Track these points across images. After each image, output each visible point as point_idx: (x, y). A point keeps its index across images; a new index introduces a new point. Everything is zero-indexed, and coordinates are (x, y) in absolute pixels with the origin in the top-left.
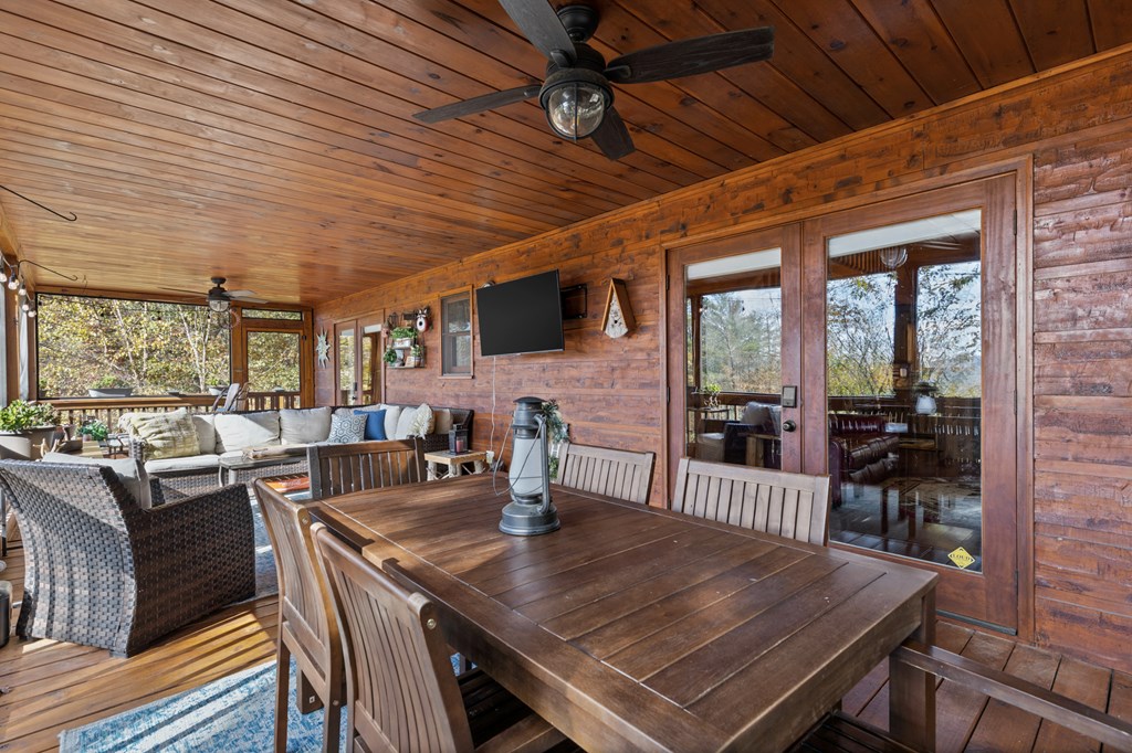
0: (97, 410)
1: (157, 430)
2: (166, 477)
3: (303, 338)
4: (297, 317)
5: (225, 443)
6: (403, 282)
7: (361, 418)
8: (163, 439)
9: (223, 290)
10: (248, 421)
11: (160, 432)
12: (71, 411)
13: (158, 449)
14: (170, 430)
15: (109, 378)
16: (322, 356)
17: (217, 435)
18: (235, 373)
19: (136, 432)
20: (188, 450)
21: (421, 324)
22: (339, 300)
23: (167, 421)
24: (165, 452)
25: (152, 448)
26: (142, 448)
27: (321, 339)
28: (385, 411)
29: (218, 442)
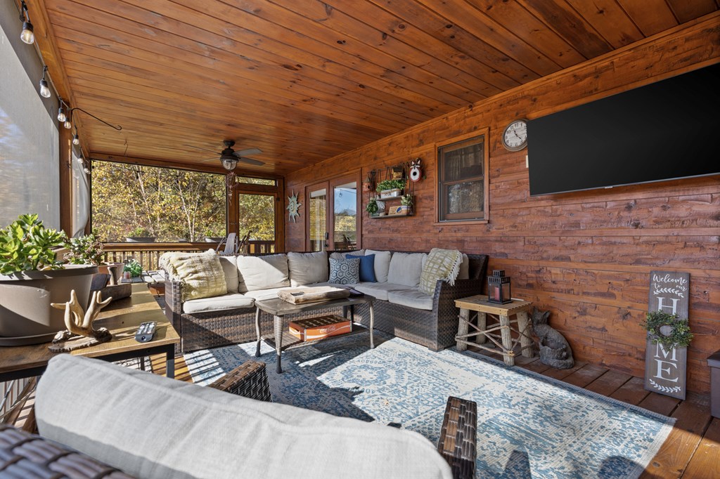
0: (133, 252)
1: (192, 270)
2: (202, 318)
3: (277, 200)
4: (273, 183)
5: (248, 282)
6: (387, 140)
7: (355, 262)
8: (198, 279)
9: (233, 151)
10: (265, 262)
11: (196, 272)
12: (114, 253)
13: (194, 289)
14: (204, 270)
15: (140, 229)
16: (293, 213)
17: (239, 275)
18: (230, 226)
19: (175, 271)
20: (219, 290)
21: (415, 174)
22: (311, 166)
23: (201, 261)
24: (200, 292)
25: (190, 288)
26: (181, 288)
27: (292, 201)
28: (374, 255)
29: (241, 282)
